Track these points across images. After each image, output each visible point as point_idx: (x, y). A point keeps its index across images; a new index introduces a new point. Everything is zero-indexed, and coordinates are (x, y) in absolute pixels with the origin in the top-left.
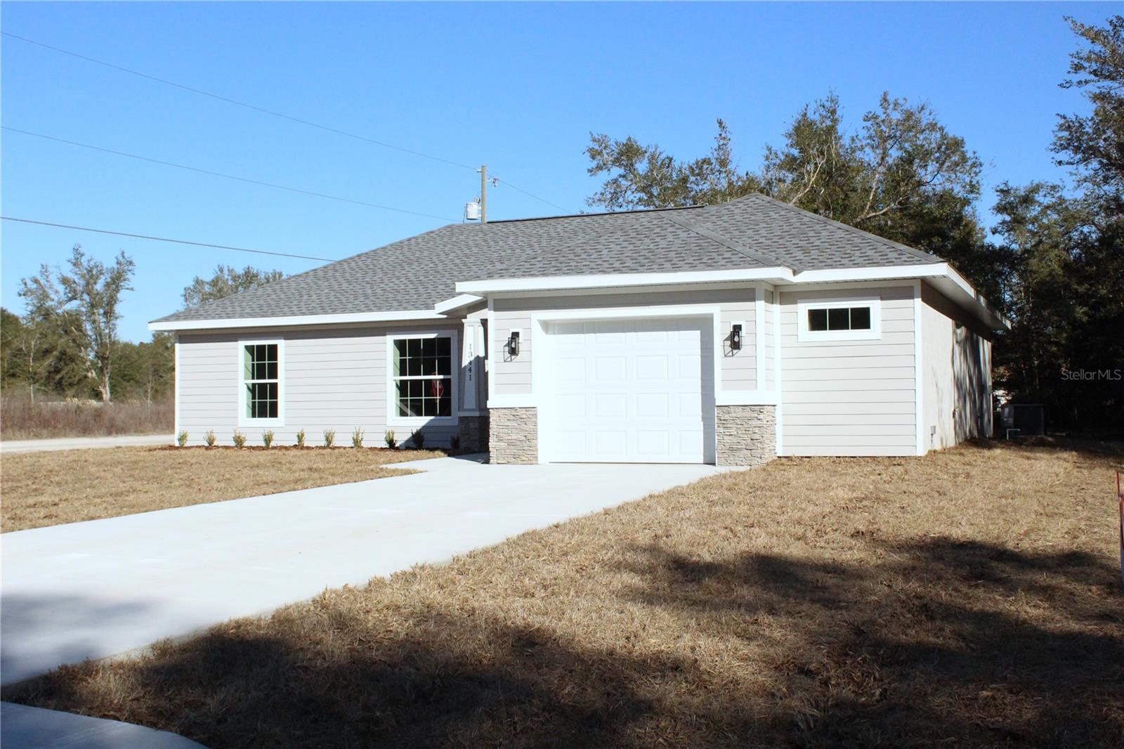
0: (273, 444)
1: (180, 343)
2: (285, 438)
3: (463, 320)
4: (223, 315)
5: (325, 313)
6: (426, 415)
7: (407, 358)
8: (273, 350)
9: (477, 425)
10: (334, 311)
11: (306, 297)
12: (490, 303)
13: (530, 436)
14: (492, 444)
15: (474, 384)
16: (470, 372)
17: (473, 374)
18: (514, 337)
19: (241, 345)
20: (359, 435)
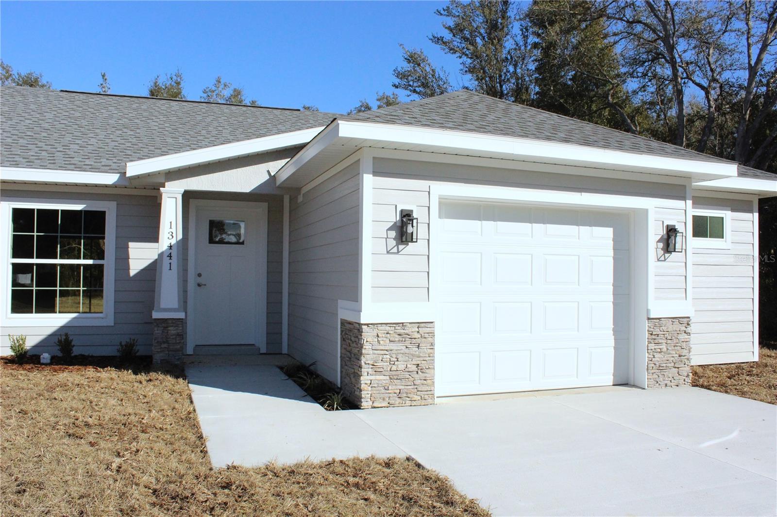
3: (160, 188)
6: (62, 312)
7: (35, 234)
12: (367, 162)
13: (423, 365)
14: (365, 379)
15: (176, 276)
16: (170, 259)
17: (174, 261)
18: (407, 217)
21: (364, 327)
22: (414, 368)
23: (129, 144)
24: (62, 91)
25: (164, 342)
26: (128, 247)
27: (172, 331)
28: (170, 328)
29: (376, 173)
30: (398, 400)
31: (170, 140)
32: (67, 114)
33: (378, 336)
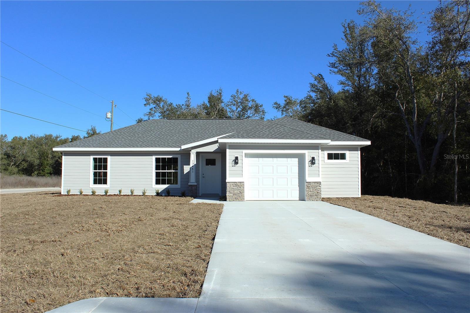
0: (108, 194)
1: (64, 156)
3: (190, 152)
6: (167, 184)
7: (161, 164)
8: (106, 160)
9: (195, 187)
11: (116, 141)
12: (227, 147)
13: (241, 192)
14: (227, 194)
15: (194, 174)
17: (194, 170)
18: (237, 158)
19: (92, 158)
20: (145, 191)
21: (227, 183)
22: (239, 192)
23: (185, 138)
25: (192, 191)
26: (183, 167)
27: (193, 188)
29: (229, 149)
30: (235, 200)
31: (196, 136)
32: (169, 128)
33: (230, 185)
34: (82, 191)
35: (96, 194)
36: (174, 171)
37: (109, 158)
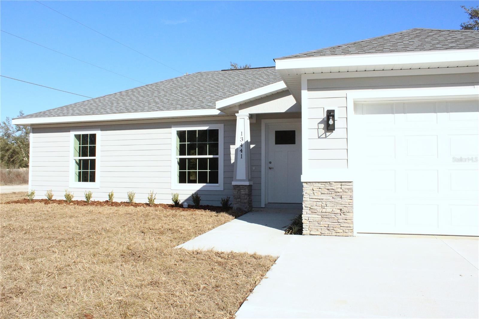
0: (92, 199)
1: (33, 133)
2: (100, 196)
3: (236, 114)
4: (61, 114)
5: (129, 111)
6: (199, 182)
7: (186, 143)
8: (93, 137)
9: (247, 191)
10: (136, 111)
11: (115, 104)
14: (304, 216)
15: (244, 161)
16: (242, 152)
17: (243, 154)
18: (330, 114)
19: (72, 134)
20: (153, 196)
21: (303, 184)
22: (339, 211)
24: (222, 70)
25: (239, 198)
26: (230, 148)
27: (243, 192)
28: (241, 191)
29: (309, 89)
30: (328, 231)
33: (313, 190)
34: (53, 193)
35: (73, 199)
36: (211, 156)
37: (100, 135)
